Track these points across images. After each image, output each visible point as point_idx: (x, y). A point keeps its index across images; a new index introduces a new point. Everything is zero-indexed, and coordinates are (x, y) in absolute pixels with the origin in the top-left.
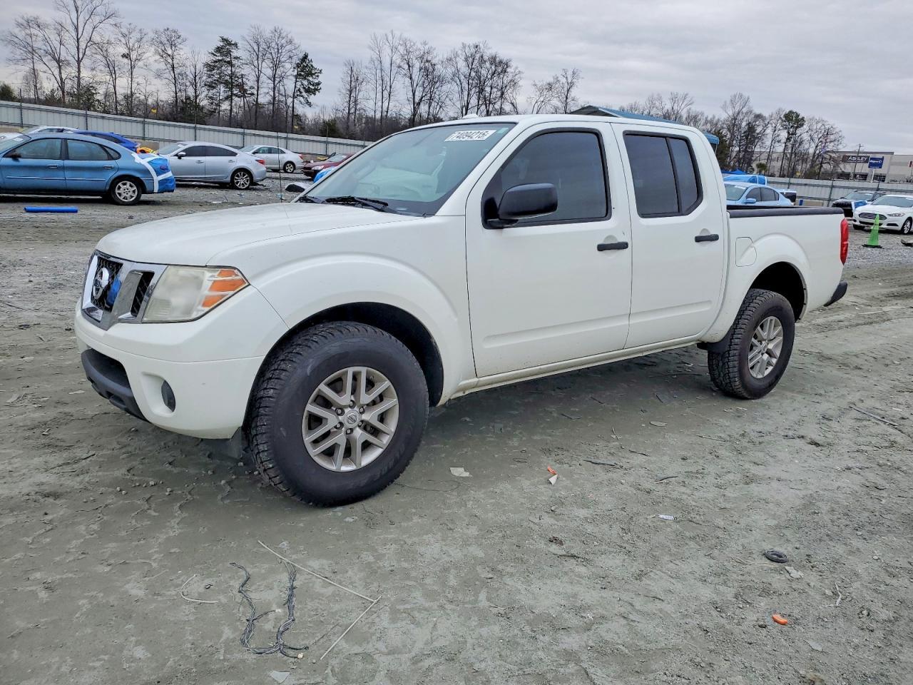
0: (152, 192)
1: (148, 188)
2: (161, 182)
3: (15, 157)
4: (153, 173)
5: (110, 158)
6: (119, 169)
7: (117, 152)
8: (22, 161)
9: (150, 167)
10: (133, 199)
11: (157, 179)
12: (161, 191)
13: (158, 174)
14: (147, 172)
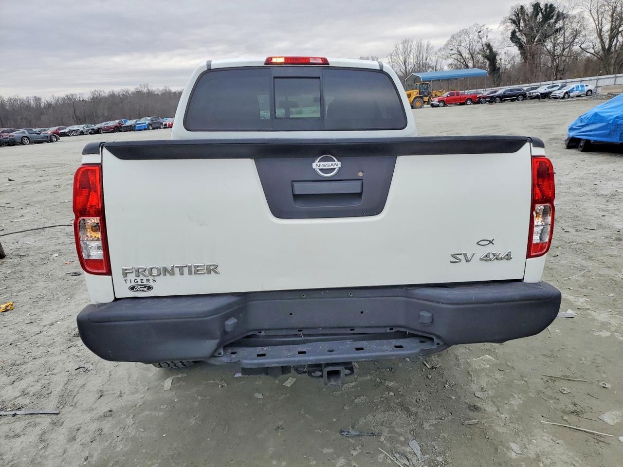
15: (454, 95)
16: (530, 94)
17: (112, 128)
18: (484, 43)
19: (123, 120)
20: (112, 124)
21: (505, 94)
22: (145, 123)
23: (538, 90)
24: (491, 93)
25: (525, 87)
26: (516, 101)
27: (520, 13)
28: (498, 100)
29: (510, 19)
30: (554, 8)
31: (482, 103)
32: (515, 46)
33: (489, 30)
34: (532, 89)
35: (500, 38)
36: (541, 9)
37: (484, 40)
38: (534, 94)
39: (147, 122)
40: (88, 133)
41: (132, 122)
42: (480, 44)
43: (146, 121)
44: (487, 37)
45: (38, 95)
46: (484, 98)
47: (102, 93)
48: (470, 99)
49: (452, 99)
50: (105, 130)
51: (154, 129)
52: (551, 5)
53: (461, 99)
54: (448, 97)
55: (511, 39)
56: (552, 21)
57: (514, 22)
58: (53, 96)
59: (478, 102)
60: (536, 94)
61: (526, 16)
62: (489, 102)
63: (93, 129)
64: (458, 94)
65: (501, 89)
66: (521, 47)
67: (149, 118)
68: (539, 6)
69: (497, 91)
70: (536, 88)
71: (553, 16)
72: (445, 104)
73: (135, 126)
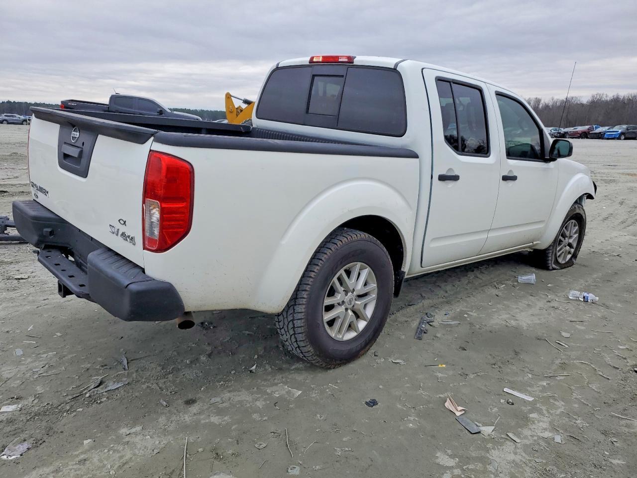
17: (579, 133)
19: (594, 126)
20: (580, 129)
22: (618, 131)
39: (620, 131)
40: (553, 136)
41: (604, 129)
43: (619, 129)
45: (539, 97)
47: (604, 96)
50: (572, 135)
51: (626, 139)
58: (553, 97)
63: (559, 133)
67: (625, 127)
73: (605, 134)
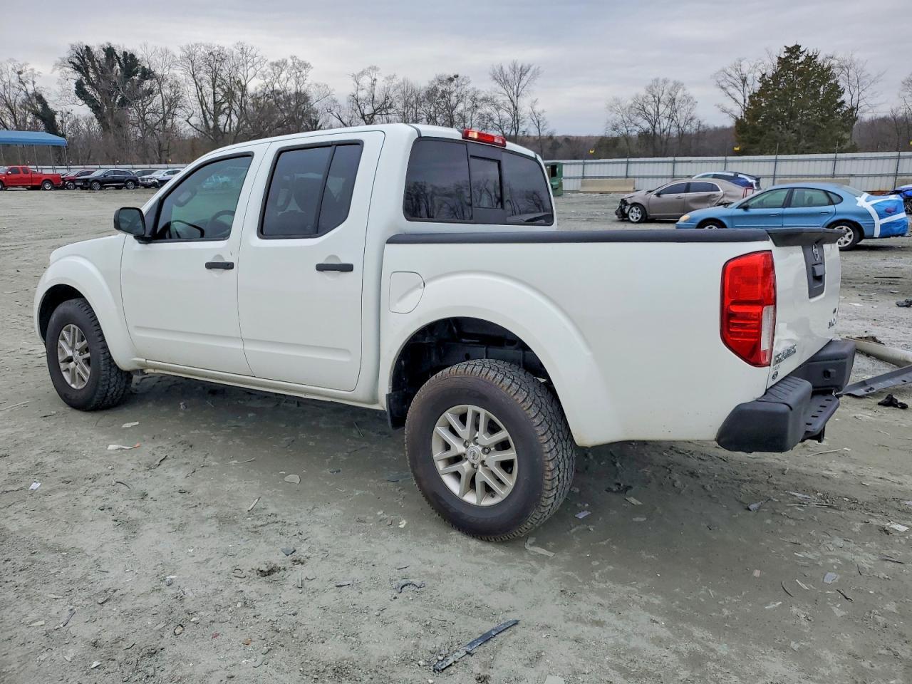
0: (872, 237)
1: (867, 232)
2: (883, 226)
3: (746, 208)
4: (875, 217)
5: (831, 203)
6: (835, 214)
7: (838, 195)
8: (752, 211)
9: (872, 211)
10: (847, 244)
11: (879, 222)
12: (882, 236)
13: (881, 217)
14: (868, 215)
15: (19, 173)
16: (143, 180)
18: (30, 92)
21: (106, 178)
23: (153, 175)
24: (82, 174)
25: (135, 169)
26: (124, 190)
27: (85, 56)
28: (96, 185)
29: (70, 63)
30: (136, 61)
31: (68, 189)
32: (86, 106)
33: (36, 72)
34: (144, 173)
35: (57, 88)
36: (118, 58)
37: (30, 88)
38: (149, 181)
42: (22, 92)
44: (34, 83)
46: (72, 180)
48: (48, 181)
49: (17, 179)
52: (132, 56)
53: (32, 180)
54: (8, 174)
55: (77, 93)
56: (136, 78)
57: (77, 68)
59: (63, 187)
60: (152, 181)
61: (97, 63)
62: (82, 188)
64: (26, 171)
65: (100, 168)
66: (96, 108)
68: (115, 53)
69: (93, 172)
70: (150, 173)
71: (137, 72)
72: (4, 186)
